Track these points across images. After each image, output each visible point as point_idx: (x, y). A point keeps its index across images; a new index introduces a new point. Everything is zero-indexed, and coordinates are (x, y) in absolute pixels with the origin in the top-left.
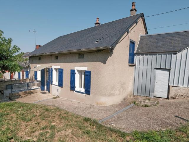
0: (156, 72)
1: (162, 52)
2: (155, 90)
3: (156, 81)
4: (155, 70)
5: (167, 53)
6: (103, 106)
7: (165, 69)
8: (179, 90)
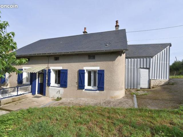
0: (141, 70)
1: (144, 57)
2: (141, 83)
3: (141, 77)
4: (140, 69)
5: (147, 57)
6: (117, 99)
7: (146, 68)
8: (155, 81)
